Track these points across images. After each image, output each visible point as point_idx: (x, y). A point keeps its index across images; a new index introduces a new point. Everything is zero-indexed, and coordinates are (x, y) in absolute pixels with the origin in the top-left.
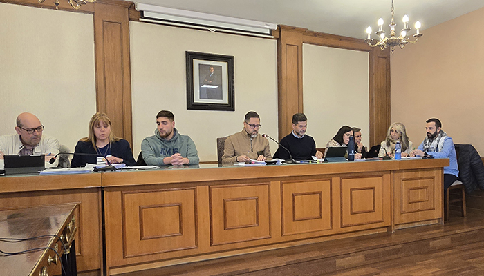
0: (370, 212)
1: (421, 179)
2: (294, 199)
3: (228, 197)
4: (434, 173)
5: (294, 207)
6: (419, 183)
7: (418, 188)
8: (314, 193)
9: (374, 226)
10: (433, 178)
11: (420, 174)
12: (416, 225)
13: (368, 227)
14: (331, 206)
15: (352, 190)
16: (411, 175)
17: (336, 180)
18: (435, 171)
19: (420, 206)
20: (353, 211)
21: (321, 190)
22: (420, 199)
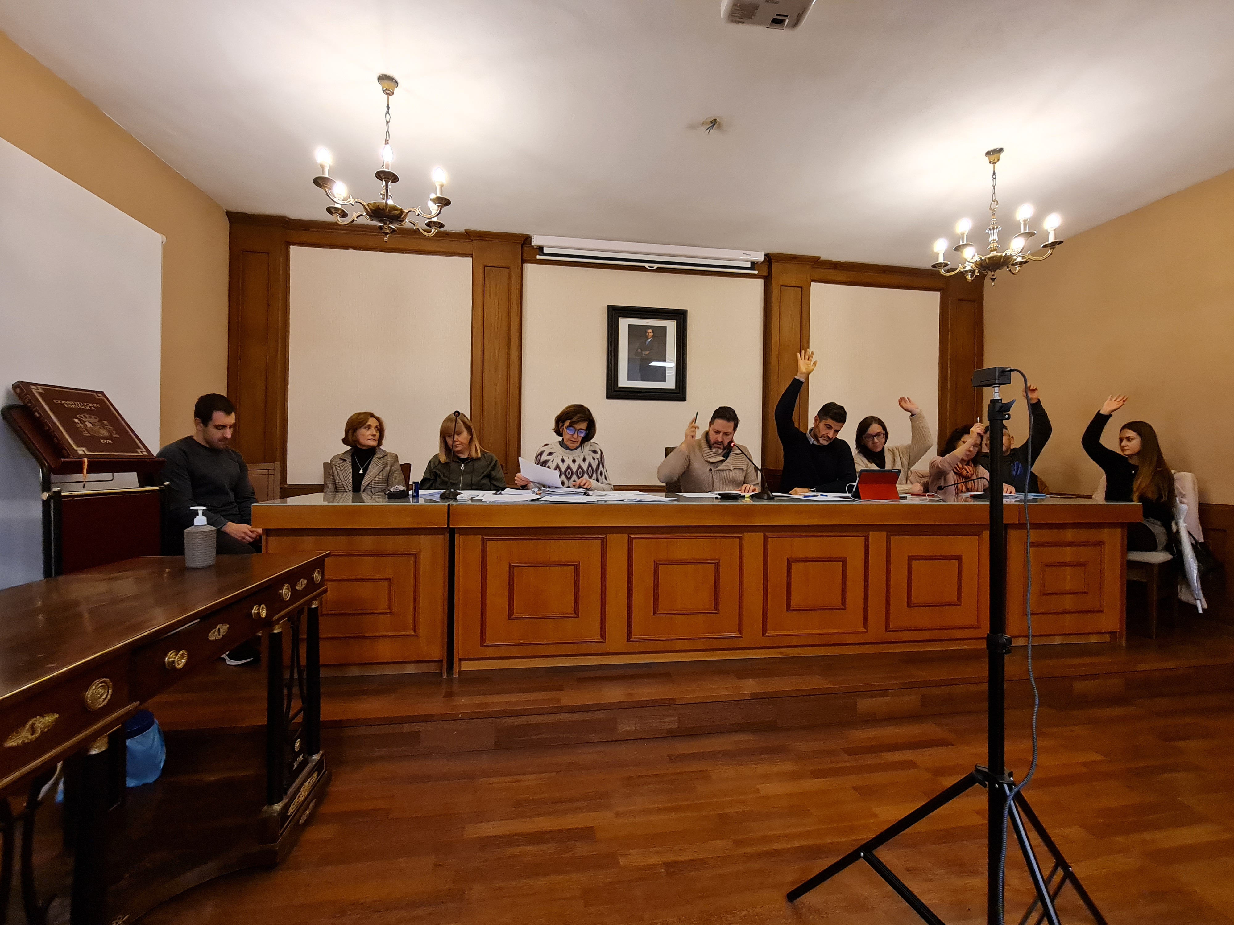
0: (949, 605)
1: (1071, 544)
2: (789, 569)
3: (662, 557)
4: (1105, 534)
5: (788, 584)
6: (1068, 554)
7: (1064, 564)
8: (830, 560)
9: (958, 634)
10: (1100, 544)
11: (1069, 535)
12: (1058, 641)
13: (945, 634)
14: (866, 587)
15: (911, 559)
16: (1047, 535)
17: (877, 539)
18: (1106, 530)
19: (1068, 602)
20: (914, 600)
21: (845, 556)
22: (1068, 587)
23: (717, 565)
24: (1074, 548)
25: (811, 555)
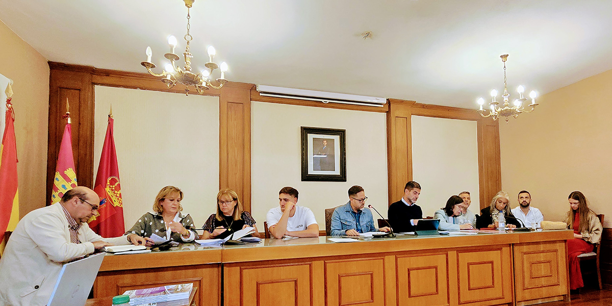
0: (489, 287)
1: (543, 252)
2: (409, 274)
3: (342, 272)
4: (558, 246)
5: (409, 282)
6: (542, 257)
7: (540, 262)
8: (430, 268)
9: (494, 302)
10: (556, 251)
11: (542, 247)
12: (540, 302)
14: (448, 281)
15: (469, 264)
16: (532, 248)
17: (452, 255)
18: (558, 244)
19: (543, 281)
20: (471, 287)
21: (436, 265)
22: (543, 274)
23: (372, 275)
24: (545, 254)
25: (420, 266)
